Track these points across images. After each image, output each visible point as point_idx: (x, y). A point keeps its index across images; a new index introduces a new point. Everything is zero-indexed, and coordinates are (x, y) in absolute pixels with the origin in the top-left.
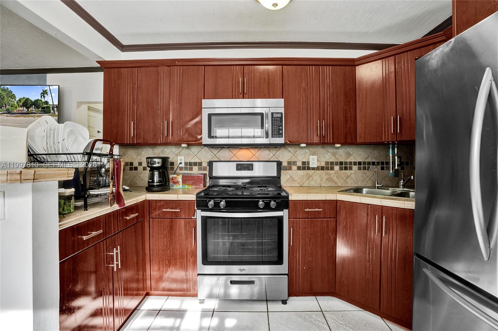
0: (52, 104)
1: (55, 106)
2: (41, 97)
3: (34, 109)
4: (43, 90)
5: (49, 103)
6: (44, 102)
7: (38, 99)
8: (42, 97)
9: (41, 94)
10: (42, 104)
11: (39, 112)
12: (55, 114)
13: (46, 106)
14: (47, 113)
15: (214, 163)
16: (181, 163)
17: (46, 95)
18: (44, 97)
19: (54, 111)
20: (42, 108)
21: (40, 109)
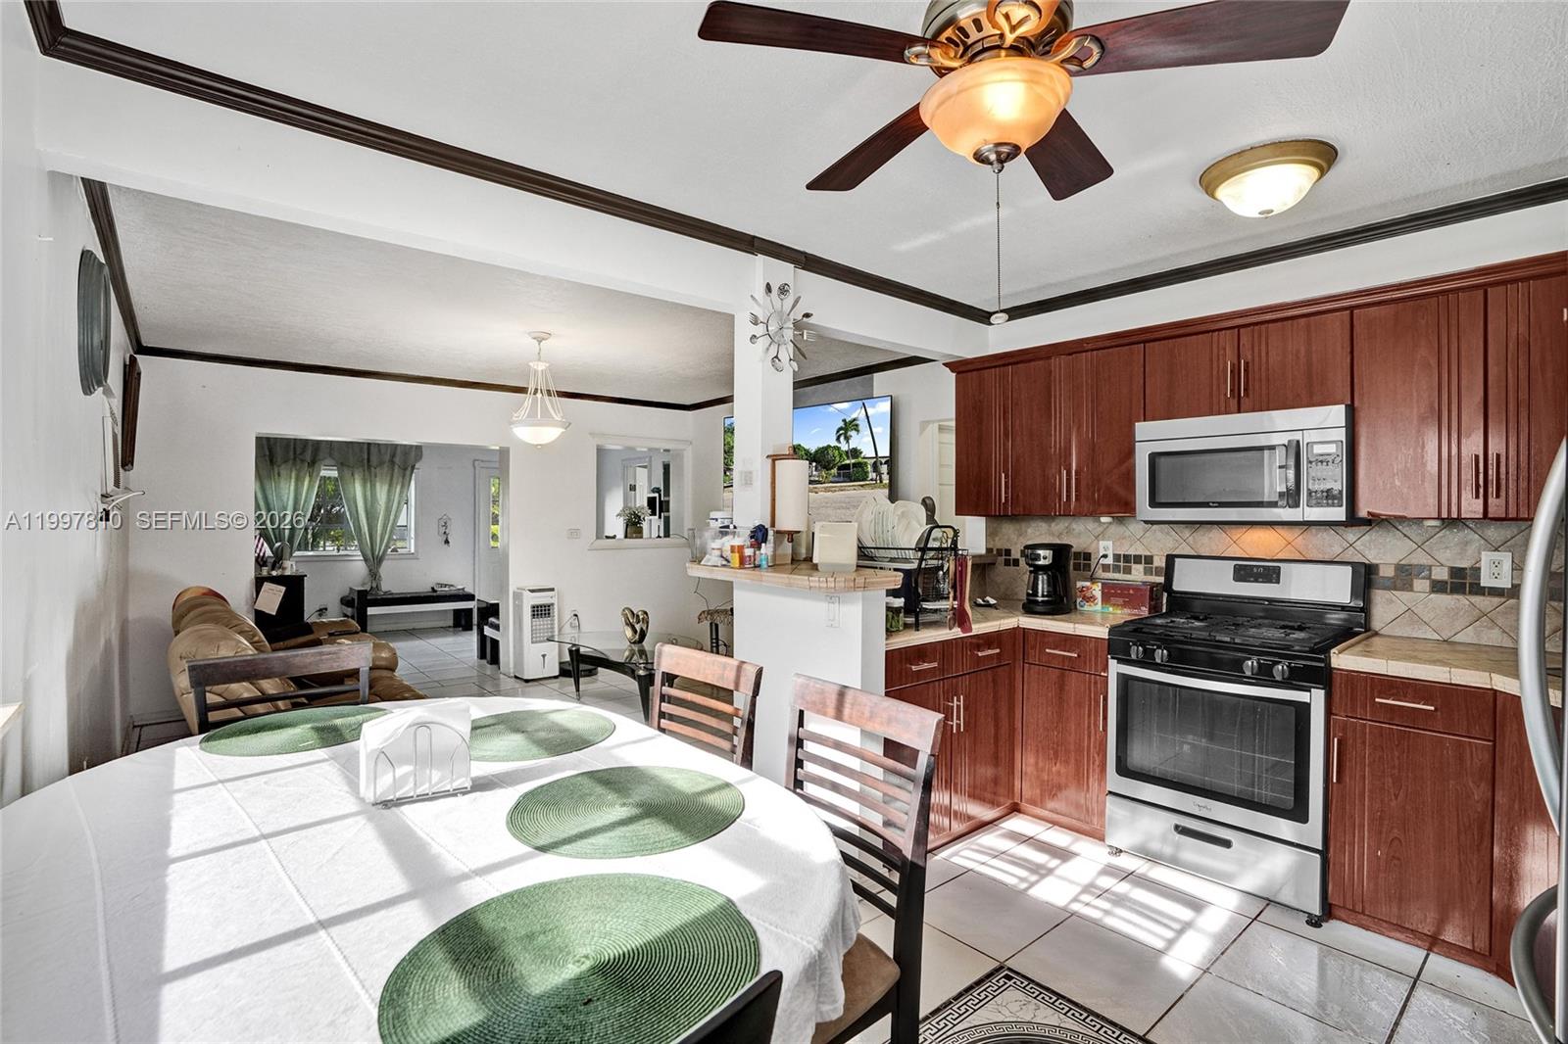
0: (874, 456)
1: (883, 461)
2: (838, 439)
3: (814, 473)
4: (844, 421)
5: (861, 453)
6: (847, 452)
7: (829, 446)
8: (842, 438)
9: (838, 432)
10: (841, 456)
11: (831, 479)
12: (881, 482)
13: (853, 461)
14: (854, 481)
15: (1177, 560)
16: (1105, 556)
17: (853, 433)
18: (847, 439)
19: (880, 474)
20: (839, 469)
21: (834, 471)
